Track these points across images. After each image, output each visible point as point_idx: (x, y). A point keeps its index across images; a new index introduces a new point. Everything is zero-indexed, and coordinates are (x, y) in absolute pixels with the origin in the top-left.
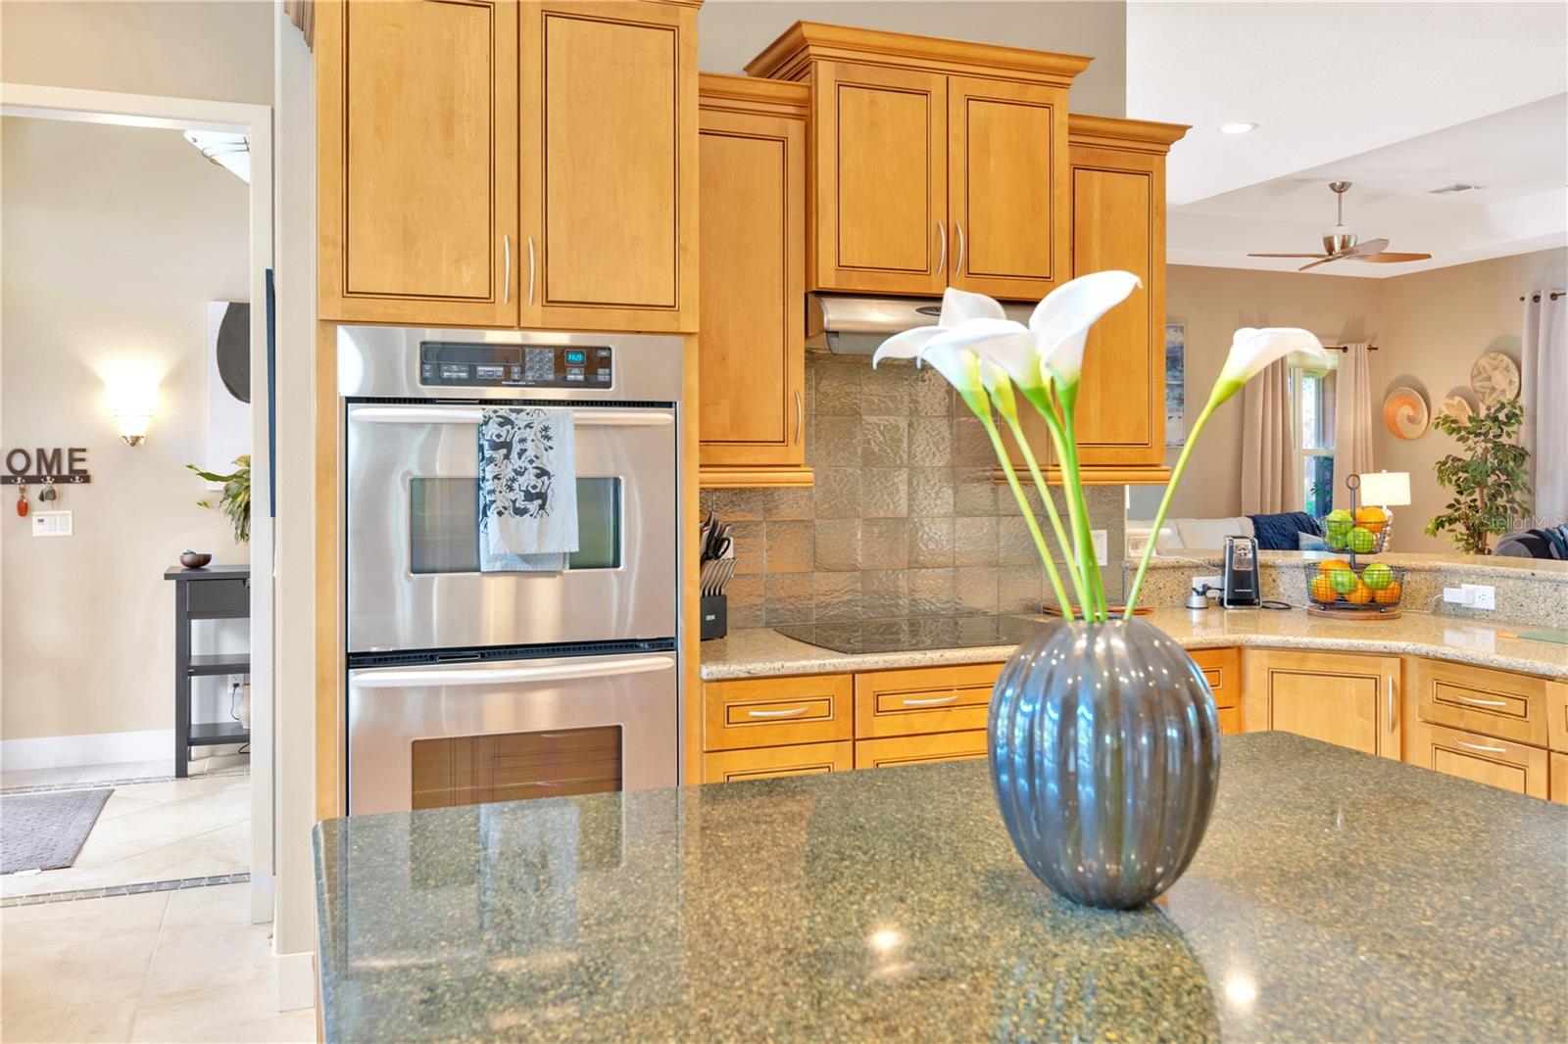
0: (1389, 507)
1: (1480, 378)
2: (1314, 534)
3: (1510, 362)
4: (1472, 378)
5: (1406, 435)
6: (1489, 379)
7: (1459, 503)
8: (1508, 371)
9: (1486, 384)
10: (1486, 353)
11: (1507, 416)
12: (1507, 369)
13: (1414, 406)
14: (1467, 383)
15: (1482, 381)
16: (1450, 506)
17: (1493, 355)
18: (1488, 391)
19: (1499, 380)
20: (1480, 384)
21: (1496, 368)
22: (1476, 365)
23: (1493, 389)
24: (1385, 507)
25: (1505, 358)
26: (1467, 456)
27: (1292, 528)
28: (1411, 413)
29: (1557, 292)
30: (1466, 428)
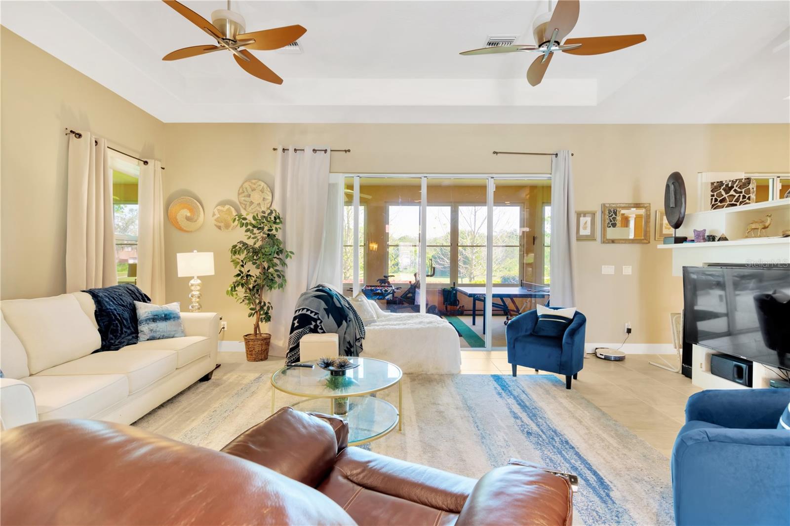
0: (198, 277)
1: (243, 195)
2: (144, 301)
3: (265, 186)
4: (239, 194)
5: (185, 229)
6: (249, 196)
7: (242, 273)
8: (262, 192)
9: (247, 199)
10: (248, 180)
11: (275, 218)
12: (262, 191)
13: (191, 210)
14: (234, 198)
15: (244, 197)
16: (238, 275)
17: (254, 181)
18: (248, 203)
19: (256, 197)
20: (243, 198)
21: (253, 190)
22: (242, 186)
23: (252, 203)
24: (196, 278)
25: (263, 184)
26: (250, 242)
27: (128, 299)
28: (189, 214)
29: (297, 149)
30: (251, 224)
